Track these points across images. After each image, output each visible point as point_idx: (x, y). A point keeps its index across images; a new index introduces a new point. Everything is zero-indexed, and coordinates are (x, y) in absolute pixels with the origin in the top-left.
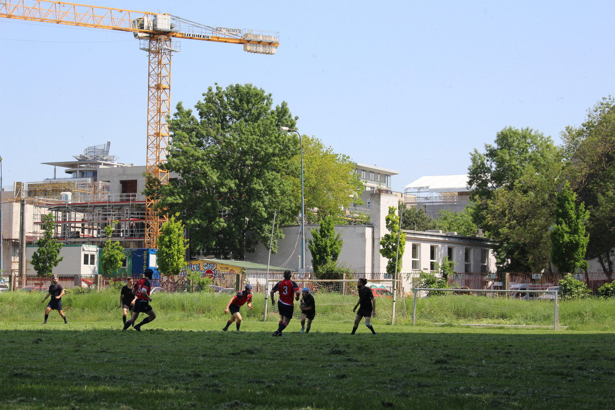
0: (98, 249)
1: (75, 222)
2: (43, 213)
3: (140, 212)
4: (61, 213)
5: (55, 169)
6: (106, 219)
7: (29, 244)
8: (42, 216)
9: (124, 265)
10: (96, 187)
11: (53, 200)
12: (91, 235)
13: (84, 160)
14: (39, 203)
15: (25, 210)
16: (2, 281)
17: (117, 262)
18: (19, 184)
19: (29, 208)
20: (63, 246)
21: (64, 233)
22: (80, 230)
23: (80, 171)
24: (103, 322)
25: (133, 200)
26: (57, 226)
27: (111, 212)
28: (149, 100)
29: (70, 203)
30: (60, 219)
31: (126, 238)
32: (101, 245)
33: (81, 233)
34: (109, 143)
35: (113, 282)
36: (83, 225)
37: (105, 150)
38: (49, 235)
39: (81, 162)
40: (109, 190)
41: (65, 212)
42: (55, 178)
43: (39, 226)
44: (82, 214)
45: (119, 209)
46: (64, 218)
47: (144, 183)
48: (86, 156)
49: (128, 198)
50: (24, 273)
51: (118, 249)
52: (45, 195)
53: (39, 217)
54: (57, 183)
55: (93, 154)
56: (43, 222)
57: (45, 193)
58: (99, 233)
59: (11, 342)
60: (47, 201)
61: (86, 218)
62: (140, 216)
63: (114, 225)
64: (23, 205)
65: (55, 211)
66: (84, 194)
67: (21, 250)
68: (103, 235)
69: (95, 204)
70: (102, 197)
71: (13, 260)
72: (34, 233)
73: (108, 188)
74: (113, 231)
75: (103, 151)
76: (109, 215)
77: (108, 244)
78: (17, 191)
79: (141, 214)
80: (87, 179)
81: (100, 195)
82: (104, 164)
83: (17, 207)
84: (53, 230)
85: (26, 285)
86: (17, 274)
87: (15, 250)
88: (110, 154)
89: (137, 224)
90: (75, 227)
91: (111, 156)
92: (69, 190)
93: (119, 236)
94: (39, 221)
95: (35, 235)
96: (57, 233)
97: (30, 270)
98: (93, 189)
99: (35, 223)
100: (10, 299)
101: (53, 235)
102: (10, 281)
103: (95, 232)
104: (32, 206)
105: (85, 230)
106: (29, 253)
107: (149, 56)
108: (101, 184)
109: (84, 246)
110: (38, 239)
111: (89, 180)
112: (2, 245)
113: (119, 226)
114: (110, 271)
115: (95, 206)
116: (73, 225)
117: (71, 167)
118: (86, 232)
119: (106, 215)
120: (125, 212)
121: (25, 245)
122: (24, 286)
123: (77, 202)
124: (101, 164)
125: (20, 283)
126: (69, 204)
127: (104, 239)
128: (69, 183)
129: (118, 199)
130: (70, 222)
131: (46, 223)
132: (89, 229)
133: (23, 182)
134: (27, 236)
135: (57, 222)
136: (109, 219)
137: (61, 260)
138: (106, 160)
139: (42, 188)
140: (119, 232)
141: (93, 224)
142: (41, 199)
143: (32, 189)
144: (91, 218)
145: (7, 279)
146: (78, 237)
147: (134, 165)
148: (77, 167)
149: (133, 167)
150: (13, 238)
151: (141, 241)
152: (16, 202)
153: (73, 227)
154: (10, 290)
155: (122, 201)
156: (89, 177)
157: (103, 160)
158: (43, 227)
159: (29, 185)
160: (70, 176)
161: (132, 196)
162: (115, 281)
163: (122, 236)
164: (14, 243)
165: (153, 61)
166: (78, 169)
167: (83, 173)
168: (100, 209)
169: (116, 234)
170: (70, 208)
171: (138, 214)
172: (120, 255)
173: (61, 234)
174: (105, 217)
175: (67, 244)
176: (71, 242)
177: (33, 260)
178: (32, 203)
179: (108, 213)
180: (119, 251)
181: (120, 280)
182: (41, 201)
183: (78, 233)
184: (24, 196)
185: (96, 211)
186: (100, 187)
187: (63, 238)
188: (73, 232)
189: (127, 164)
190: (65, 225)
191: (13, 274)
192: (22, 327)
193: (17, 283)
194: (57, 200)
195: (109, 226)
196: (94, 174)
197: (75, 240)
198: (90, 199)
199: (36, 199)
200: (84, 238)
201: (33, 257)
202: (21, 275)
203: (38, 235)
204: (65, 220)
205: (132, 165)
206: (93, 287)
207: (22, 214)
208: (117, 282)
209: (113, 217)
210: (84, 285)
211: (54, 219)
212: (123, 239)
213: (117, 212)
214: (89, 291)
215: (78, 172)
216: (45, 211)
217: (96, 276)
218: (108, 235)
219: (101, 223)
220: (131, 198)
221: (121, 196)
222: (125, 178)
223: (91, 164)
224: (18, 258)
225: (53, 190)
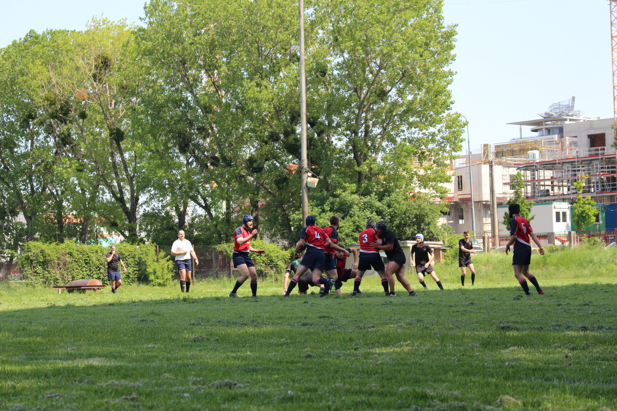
0: (570, 206)
1: (544, 180)
2: (512, 173)
3: (610, 166)
4: (529, 172)
5: (521, 129)
6: (575, 175)
7: (500, 205)
8: (511, 176)
9: (597, 220)
10: (563, 144)
11: (521, 160)
12: (561, 192)
13: (550, 117)
14: (507, 164)
15: (494, 171)
16: (476, 243)
17: (589, 217)
18: (486, 146)
19: (497, 169)
20: (534, 205)
21: (534, 192)
22: (550, 188)
23: (546, 129)
24: (580, 279)
25: (603, 154)
26: (526, 185)
27: (581, 168)
28: (612, 50)
29: (538, 161)
30: (529, 179)
31: (597, 193)
32: (572, 202)
33: (550, 191)
34: (573, 98)
35: (587, 239)
36: (552, 183)
37: (570, 105)
38: (519, 195)
39: (546, 119)
40: (576, 146)
41: (533, 171)
42: (521, 138)
43: (508, 187)
44: (551, 172)
45: (588, 164)
46: (533, 177)
47: (613, 136)
48: (551, 113)
49: (596, 152)
50: (497, 233)
51: (589, 204)
52: (513, 155)
53: (508, 177)
54: (523, 143)
55: (557, 111)
56: (512, 182)
57: (513, 153)
58: (569, 190)
59: (492, 299)
60: (515, 161)
61: (555, 176)
62: (610, 170)
63: (584, 181)
64: (491, 167)
65: (524, 170)
66: (551, 151)
67: (493, 211)
68: (574, 191)
69: (564, 161)
70: (570, 153)
71: (484, 222)
72: (504, 193)
73: (575, 144)
74: (584, 187)
75: (568, 106)
76: (579, 170)
77: (579, 199)
78: (484, 153)
79: (612, 168)
80: (554, 136)
81: (567, 151)
82: (570, 120)
83: (485, 169)
84: (523, 189)
85: (500, 246)
86: (490, 235)
87: (486, 212)
88: (576, 109)
89: (608, 178)
90: (544, 185)
91: (577, 111)
92: (536, 149)
93: (589, 191)
94: (508, 181)
95: (504, 196)
96: (527, 193)
97: (502, 230)
98: (560, 145)
99: (504, 184)
100: (485, 260)
101: (523, 194)
102: (484, 243)
103: (565, 189)
104: (501, 167)
105: (555, 187)
106: (501, 214)
107: (610, 5)
108: (567, 140)
109: (555, 204)
110: (508, 199)
111: (556, 137)
112: (473, 207)
113: (589, 181)
114: (584, 227)
115: (563, 163)
116: (542, 183)
117: (537, 125)
118: (556, 189)
119: (575, 171)
120: (595, 167)
121: (496, 206)
122: (498, 247)
123: (545, 160)
124: (566, 120)
125: (494, 244)
126: (536, 163)
127: (575, 196)
128: (536, 142)
129: (587, 154)
130: (539, 181)
131: (515, 183)
132: (559, 187)
133: (489, 144)
134: (497, 198)
135: (526, 181)
136: (579, 174)
137: (532, 218)
138: (572, 116)
139: (509, 148)
140: (590, 187)
141: (562, 181)
142: (509, 159)
143: (500, 149)
144: (560, 175)
145: (481, 240)
146: (548, 195)
147: (601, 118)
148: (542, 125)
149: (599, 120)
150: (484, 200)
151: (613, 196)
152: (484, 163)
153: (542, 185)
154: (484, 251)
155: (591, 156)
156: (555, 134)
157: (568, 116)
158: (513, 187)
159: (496, 147)
160: (536, 134)
161: (601, 150)
162: (589, 237)
163: (593, 191)
164: (485, 204)
165: (614, 9)
166: (544, 127)
167: (549, 131)
168: (569, 165)
169: (587, 191)
170: (539, 167)
171: (608, 168)
172: (592, 211)
173: (531, 193)
174: (574, 173)
175: (537, 203)
176: (541, 201)
177: (505, 221)
178: (500, 164)
179: (577, 169)
180: (590, 206)
181: (594, 236)
182: (508, 162)
183: (548, 191)
184: (491, 157)
185: (566, 167)
186: (567, 143)
187: (533, 197)
188: (542, 190)
189: (594, 118)
190: (534, 183)
191: (486, 235)
192: (499, 286)
193: (491, 244)
194: (525, 159)
195: (580, 181)
196: (561, 131)
197: (545, 198)
198: (558, 156)
199: (504, 159)
200: (554, 195)
201: (505, 218)
202: (494, 236)
203: (508, 195)
204: (534, 178)
205: (599, 118)
206: (567, 244)
207: (491, 175)
208: (591, 238)
209: (583, 173)
210: (557, 243)
211: (523, 178)
212: (595, 195)
213: (586, 168)
214: (563, 248)
215: (544, 130)
216: (514, 171)
217: (570, 233)
218: (579, 190)
219: (570, 180)
220: (600, 152)
221: (589, 151)
222: (593, 132)
223: (557, 120)
224: (490, 219)
225: (520, 150)
